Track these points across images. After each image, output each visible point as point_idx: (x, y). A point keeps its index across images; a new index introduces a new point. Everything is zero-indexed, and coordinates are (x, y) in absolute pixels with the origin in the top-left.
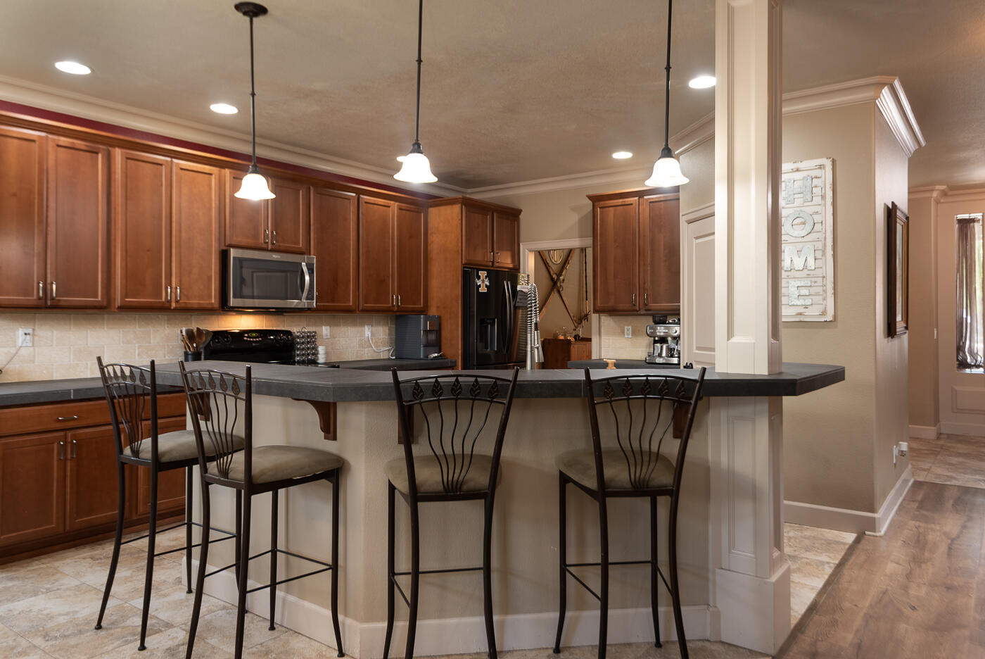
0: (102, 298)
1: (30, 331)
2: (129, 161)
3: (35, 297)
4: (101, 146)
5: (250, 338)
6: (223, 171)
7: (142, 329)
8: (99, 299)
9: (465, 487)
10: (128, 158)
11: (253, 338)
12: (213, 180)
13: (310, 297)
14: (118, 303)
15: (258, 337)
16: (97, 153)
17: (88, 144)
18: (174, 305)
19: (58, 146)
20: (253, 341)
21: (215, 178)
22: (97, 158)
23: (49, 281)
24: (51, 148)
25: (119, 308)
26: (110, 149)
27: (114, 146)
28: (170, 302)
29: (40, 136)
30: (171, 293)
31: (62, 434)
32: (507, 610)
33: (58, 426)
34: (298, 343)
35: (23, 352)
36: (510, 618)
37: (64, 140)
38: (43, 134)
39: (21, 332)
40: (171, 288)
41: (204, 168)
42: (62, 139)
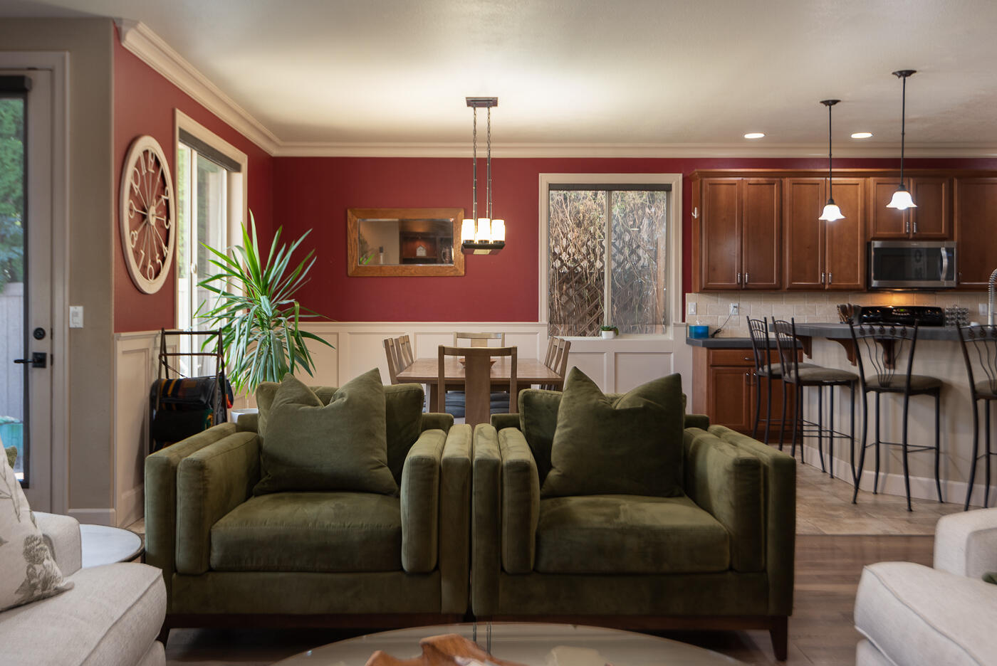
0: (777, 282)
1: (737, 305)
2: (795, 186)
3: (736, 283)
4: (775, 179)
5: (898, 312)
6: (868, 179)
7: (809, 305)
8: (775, 283)
9: (892, 385)
10: (793, 184)
11: (901, 313)
12: (860, 189)
13: (949, 278)
14: (787, 286)
15: (906, 313)
16: (774, 184)
17: (767, 179)
18: (827, 287)
19: (749, 184)
20: (902, 316)
21: (861, 187)
22: (774, 188)
23: (744, 273)
24: (745, 187)
25: (788, 289)
26: (782, 179)
27: (785, 177)
28: (824, 284)
29: (738, 181)
30: (826, 277)
31: (748, 368)
32: (947, 478)
33: (746, 363)
34: (947, 319)
35: (732, 318)
36: (950, 482)
37: (753, 180)
38: (740, 179)
39: (732, 305)
40: (825, 275)
41: (851, 181)
42: (752, 179)
